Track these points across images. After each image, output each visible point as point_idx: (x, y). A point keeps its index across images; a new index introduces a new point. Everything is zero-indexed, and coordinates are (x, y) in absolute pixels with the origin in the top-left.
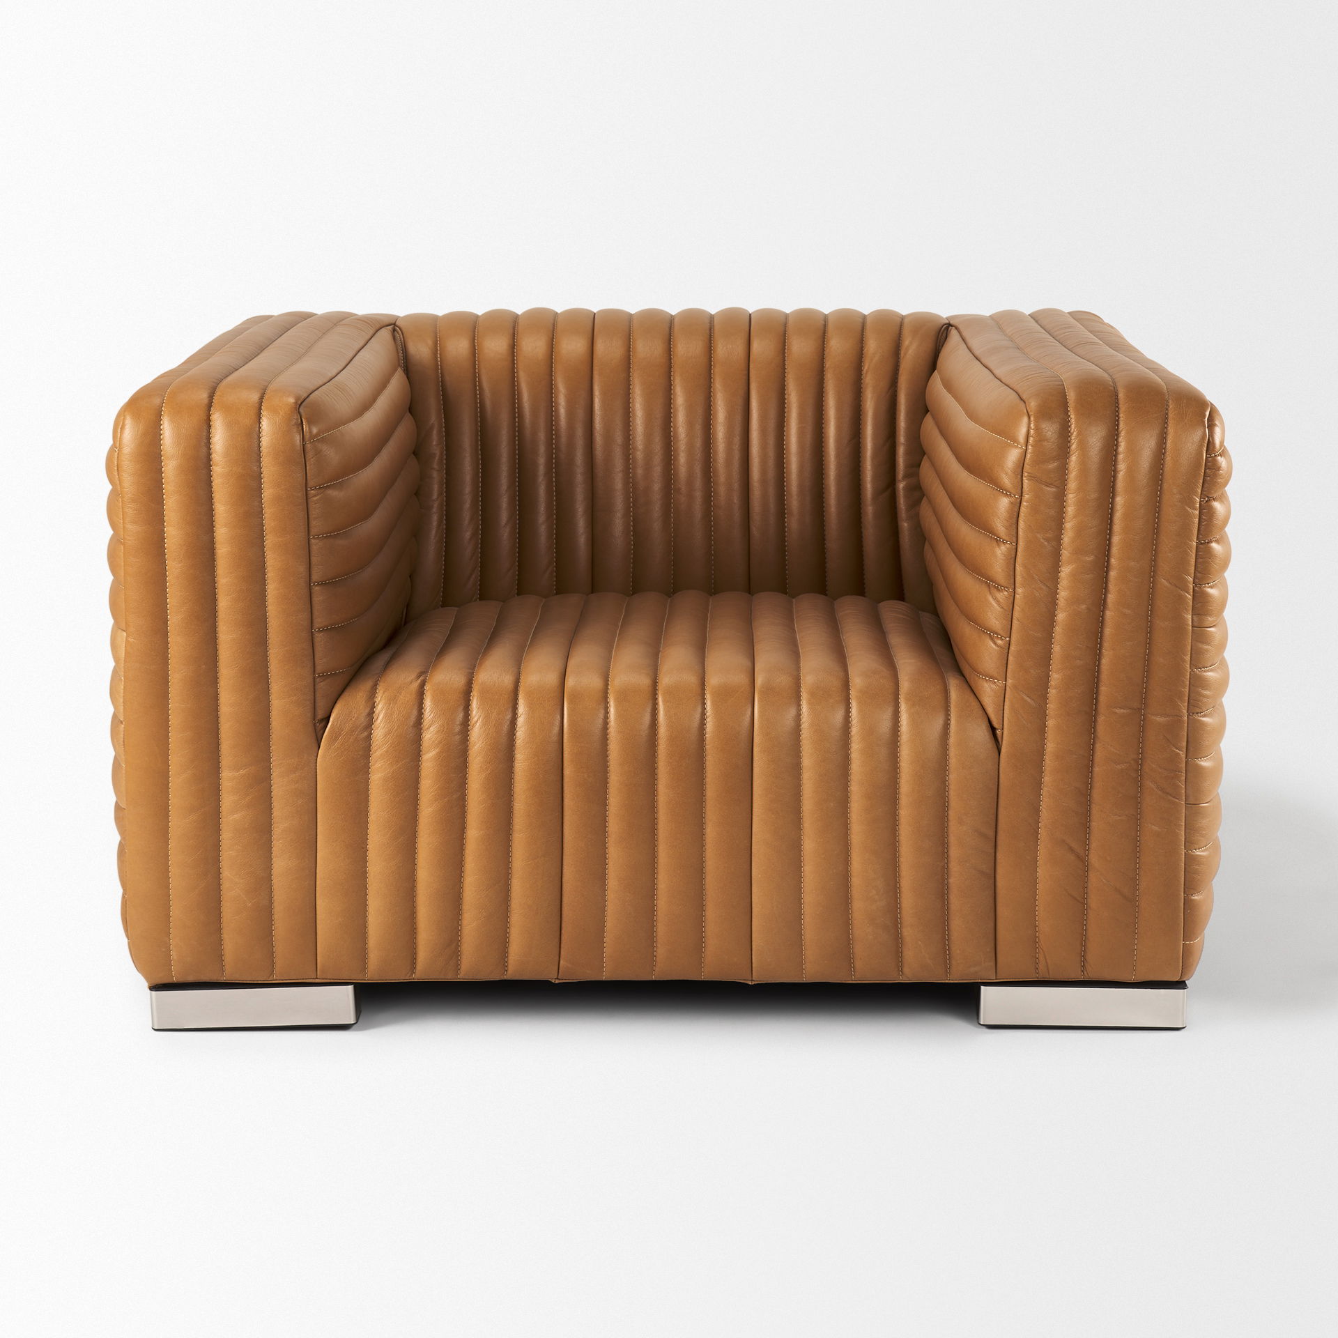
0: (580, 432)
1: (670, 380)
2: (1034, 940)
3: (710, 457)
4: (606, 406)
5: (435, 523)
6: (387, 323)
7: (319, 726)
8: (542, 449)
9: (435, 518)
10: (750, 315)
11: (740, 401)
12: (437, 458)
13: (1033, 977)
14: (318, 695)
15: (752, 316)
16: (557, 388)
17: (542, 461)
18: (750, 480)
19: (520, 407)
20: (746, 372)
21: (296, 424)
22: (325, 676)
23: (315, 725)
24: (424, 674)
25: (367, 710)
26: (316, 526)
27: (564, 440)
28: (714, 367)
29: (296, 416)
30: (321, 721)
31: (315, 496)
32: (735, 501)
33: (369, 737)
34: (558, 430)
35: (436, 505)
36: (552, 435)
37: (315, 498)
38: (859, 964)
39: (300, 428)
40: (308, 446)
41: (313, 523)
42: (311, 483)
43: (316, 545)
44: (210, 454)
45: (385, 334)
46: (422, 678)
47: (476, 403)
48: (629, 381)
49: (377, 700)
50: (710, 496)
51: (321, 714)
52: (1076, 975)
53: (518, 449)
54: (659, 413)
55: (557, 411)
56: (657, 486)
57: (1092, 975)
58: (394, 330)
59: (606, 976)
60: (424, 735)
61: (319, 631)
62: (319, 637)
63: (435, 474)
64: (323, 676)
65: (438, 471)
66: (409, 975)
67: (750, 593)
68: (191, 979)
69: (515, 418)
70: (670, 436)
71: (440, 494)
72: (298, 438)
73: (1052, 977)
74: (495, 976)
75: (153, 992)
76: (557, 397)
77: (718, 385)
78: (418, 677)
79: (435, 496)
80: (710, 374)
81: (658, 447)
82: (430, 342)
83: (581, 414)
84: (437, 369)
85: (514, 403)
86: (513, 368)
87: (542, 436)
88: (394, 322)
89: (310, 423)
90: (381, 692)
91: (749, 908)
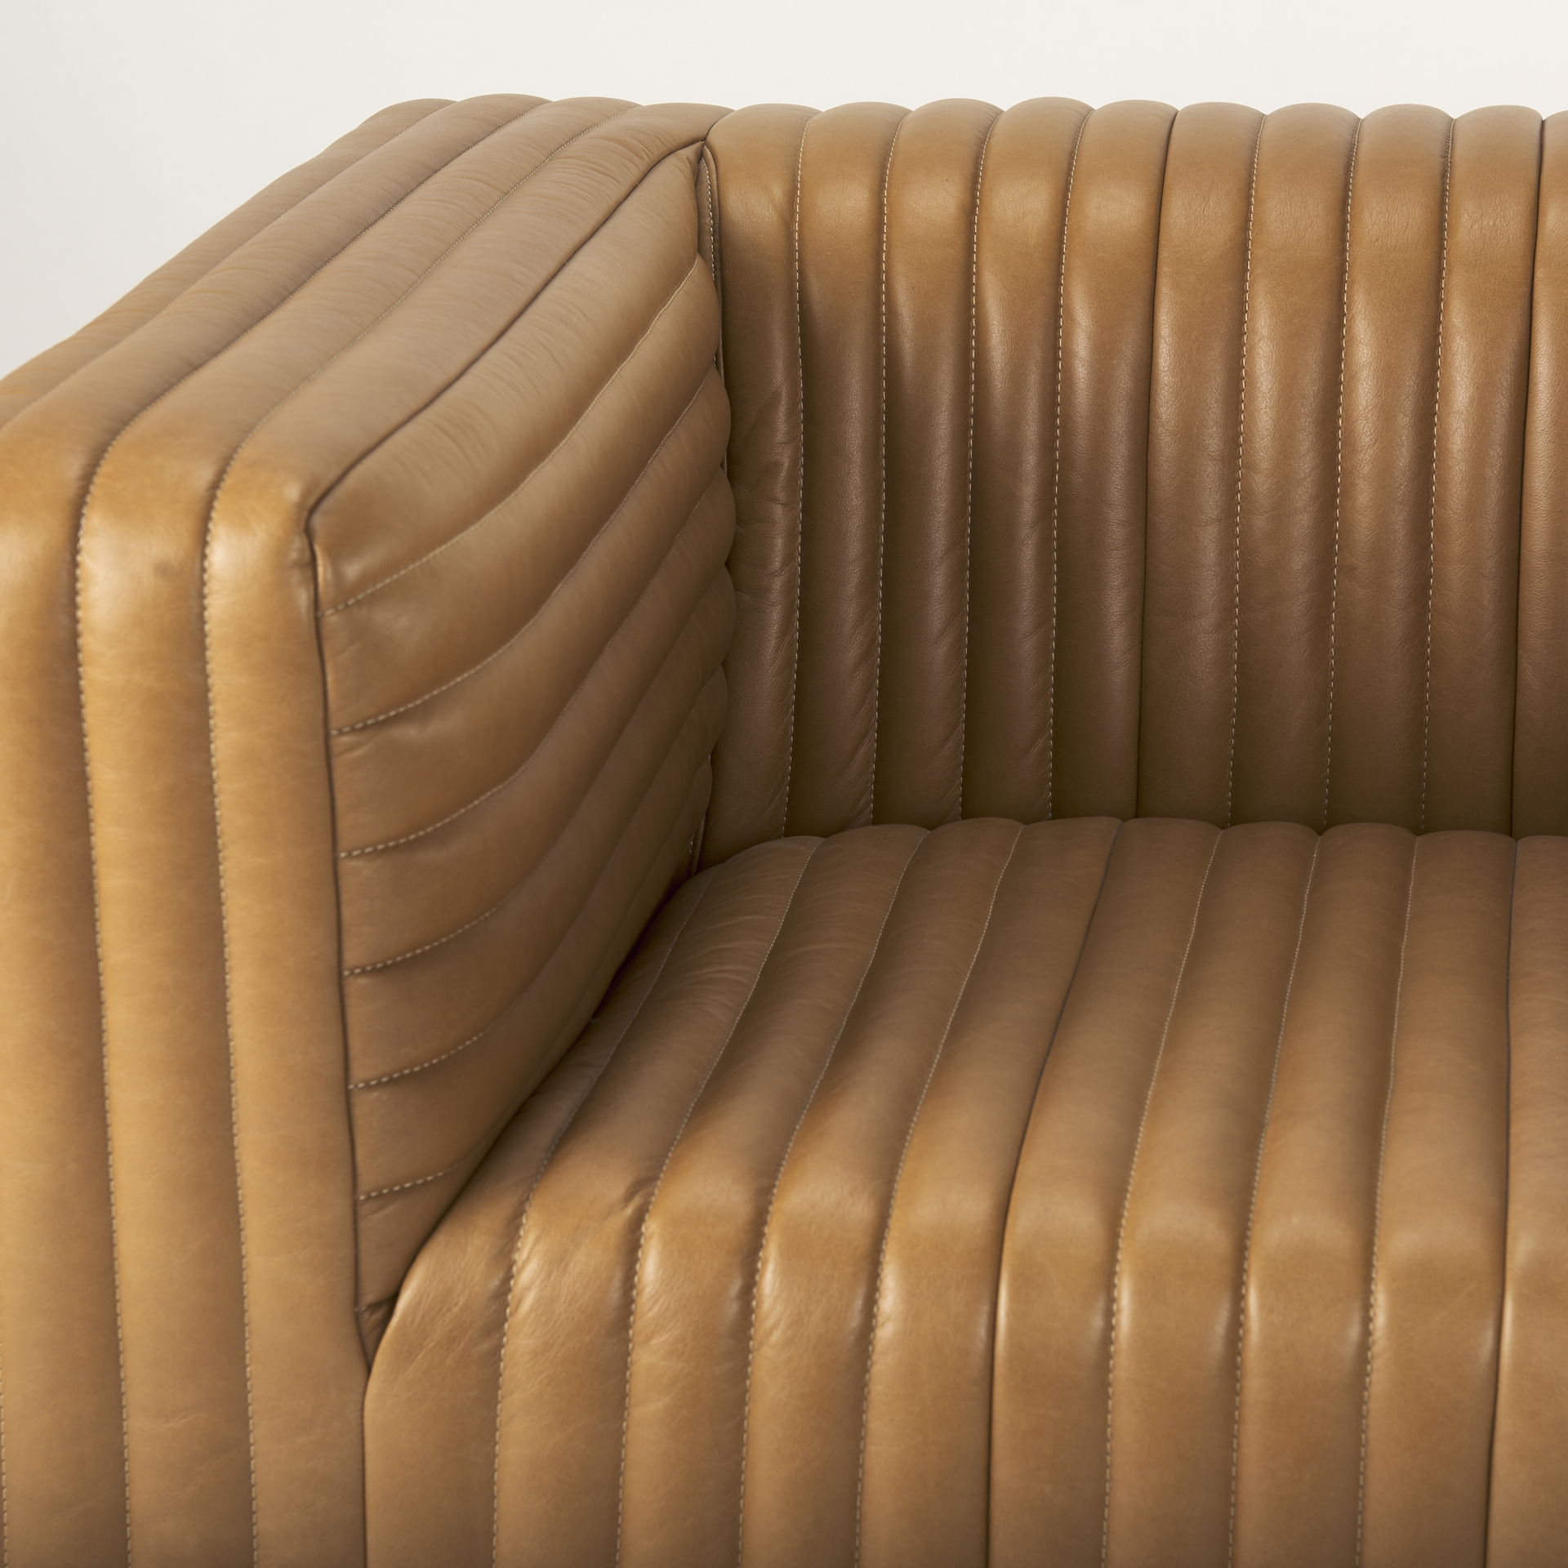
0: (1120, 422)
1: (1341, 303)
3: (1429, 493)
4: (1188, 365)
5: (774, 629)
6: (684, 139)
7: (370, 1320)
8: (1030, 461)
9: (775, 616)
10: (1543, 123)
11: (1508, 360)
12: (783, 474)
14: (364, 1245)
15: (1547, 126)
16: (1070, 317)
17: (1028, 491)
18: (1524, 551)
19: (982, 360)
20: (1527, 290)
21: (298, 564)
22: (383, 1197)
23: (357, 1317)
24: (644, 1184)
25: (495, 1282)
26: (355, 826)
27: (1082, 441)
28: (1450, 272)
29: (298, 543)
30: (374, 1306)
31: (350, 749)
32: (1486, 603)
33: (494, 1356)
34: (1067, 418)
35: (778, 584)
36: (1054, 427)
37: (351, 751)
39: (309, 574)
40: (331, 618)
41: (345, 822)
42: (337, 719)
43: (357, 873)
44: (75, 635)
45: (673, 175)
46: (637, 1201)
47: (879, 346)
48: (1243, 302)
49: (520, 1257)
50: (1427, 586)
51: (372, 1292)
53: (974, 459)
54: (1310, 385)
55: (1068, 371)
56: (1300, 561)
58: (701, 156)
60: (634, 1356)
61: (368, 1087)
62: (367, 1106)
63: (779, 512)
64: (381, 1195)
65: (785, 505)
67: (1511, 836)
69: (967, 384)
70: (1335, 439)
71: (788, 560)
72: (303, 598)
76: (1069, 336)
77: (1458, 316)
78: (629, 1197)
79: (777, 563)
80: (1438, 289)
81: (1305, 464)
82: (778, 191)
83: (1124, 380)
84: (791, 261)
85: (968, 348)
86: (969, 262)
87: (1031, 431)
88: (701, 133)
89: (337, 555)
90: (531, 1237)
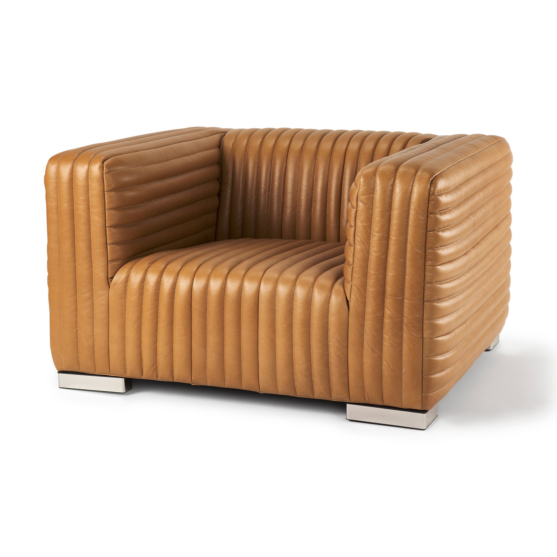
2: (363, 387)
7: (110, 280)
13: (364, 402)
14: (109, 269)
22: (112, 262)
23: (108, 280)
26: (108, 205)
29: (102, 165)
30: (110, 278)
31: (107, 194)
33: (126, 286)
38: (298, 390)
39: (103, 169)
40: (105, 176)
42: (106, 190)
43: (108, 213)
46: (149, 265)
49: (131, 272)
51: (110, 276)
52: (380, 403)
57: (386, 403)
58: (225, 135)
59: (209, 384)
61: (110, 245)
62: (110, 247)
66: (141, 376)
68: (69, 370)
71: (229, 197)
73: (372, 403)
74: (170, 380)
75: (59, 374)
84: (233, 150)
90: (134, 269)
91: (258, 363)
